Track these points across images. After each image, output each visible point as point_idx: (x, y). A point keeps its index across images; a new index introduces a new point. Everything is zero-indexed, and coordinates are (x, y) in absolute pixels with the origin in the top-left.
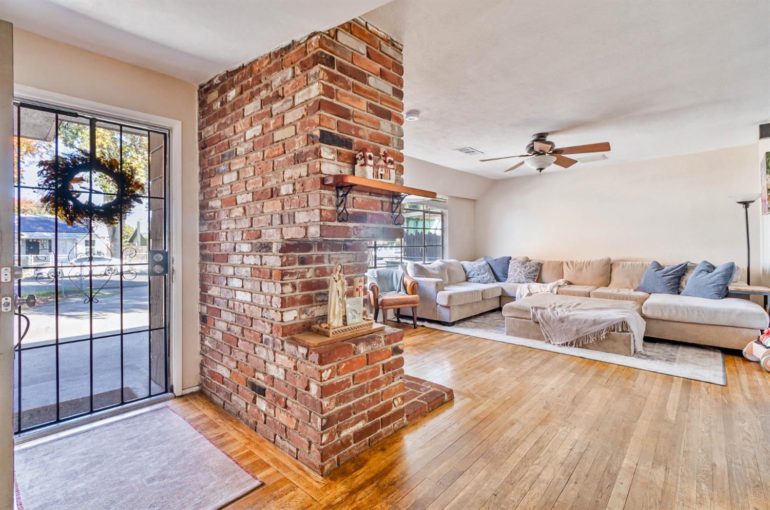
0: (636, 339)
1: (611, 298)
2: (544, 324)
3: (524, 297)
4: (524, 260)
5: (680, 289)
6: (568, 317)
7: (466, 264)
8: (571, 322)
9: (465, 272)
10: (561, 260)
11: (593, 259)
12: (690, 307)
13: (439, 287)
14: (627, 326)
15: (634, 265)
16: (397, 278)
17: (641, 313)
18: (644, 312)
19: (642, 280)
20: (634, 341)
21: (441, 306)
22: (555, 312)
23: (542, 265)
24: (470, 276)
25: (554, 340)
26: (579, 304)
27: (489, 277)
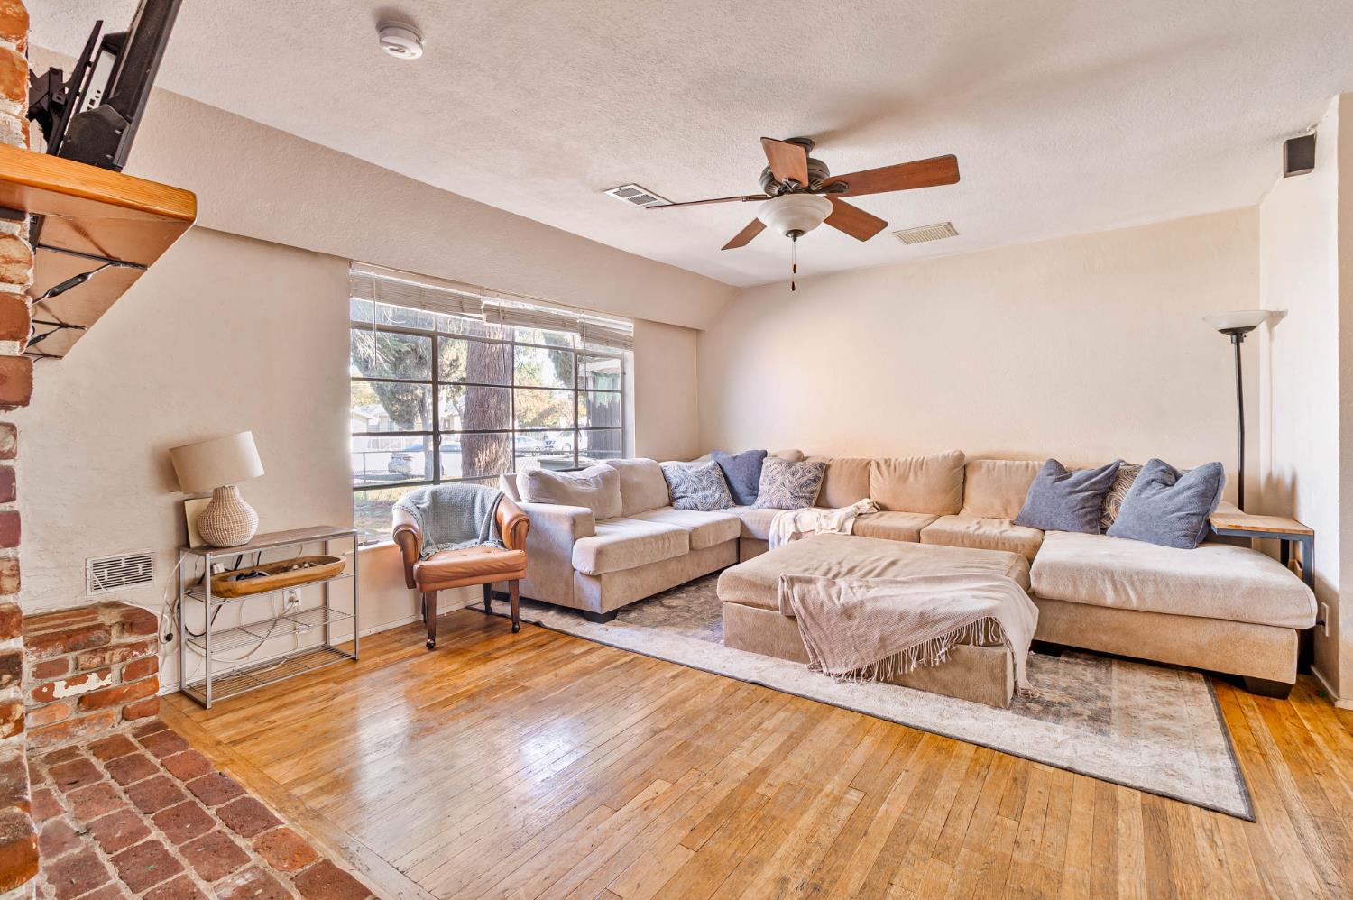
0: (1017, 661)
1: (963, 545)
2: (808, 621)
3: (785, 541)
4: (793, 458)
5: (1104, 521)
6: (862, 603)
7: (672, 468)
8: (869, 617)
9: (669, 485)
10: (866, 457)
11: (929, 456)
12: (1138, 573)
13: (580, 528)
14: (998, 631)
15: (1010, 467)
16: (483, 506)
17: (1027, 587)
18: (1033, 584)
19: (1027, 501)
20: (1015, 665)
21: (581, 573)
22: (834, 591)
23: (828, 467)
24: (677, 495)
25: (830, 661)
26: (893, 563)
27: (717, 495)
